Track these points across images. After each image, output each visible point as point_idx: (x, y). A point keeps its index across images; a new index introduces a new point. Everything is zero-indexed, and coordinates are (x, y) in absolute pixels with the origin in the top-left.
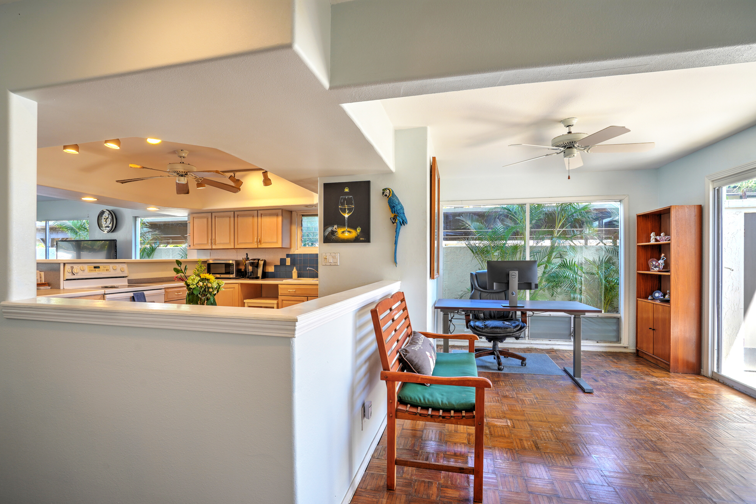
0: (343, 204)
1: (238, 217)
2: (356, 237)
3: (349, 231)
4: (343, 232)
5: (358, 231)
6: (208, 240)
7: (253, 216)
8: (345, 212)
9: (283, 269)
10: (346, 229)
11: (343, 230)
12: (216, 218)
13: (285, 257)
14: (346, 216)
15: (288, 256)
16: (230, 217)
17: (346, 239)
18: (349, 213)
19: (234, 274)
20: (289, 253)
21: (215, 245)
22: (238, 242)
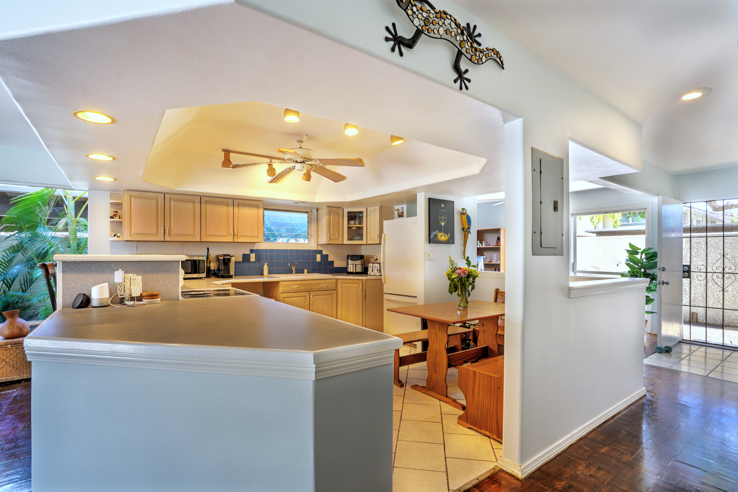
0: (441, 216)
1: (206, 204)
2: (448, 240)
3: (444, 236)
4: (441, 236)
5: (449, 236)
6: (157, 229)
7: (228, 205)
8: (442, 221)
9: (246, 265)
10: (442, 234)
11: (441, 234)
12: (172, 200)
13: (248, 252)
14: (443, 224)
15: (252, 251)
16: (194, 203)
17: (443, 241)
18: (444, 222)
19: (205, 273)
20: (253, 248)
21: (170, 236)
22: (206, 234)
